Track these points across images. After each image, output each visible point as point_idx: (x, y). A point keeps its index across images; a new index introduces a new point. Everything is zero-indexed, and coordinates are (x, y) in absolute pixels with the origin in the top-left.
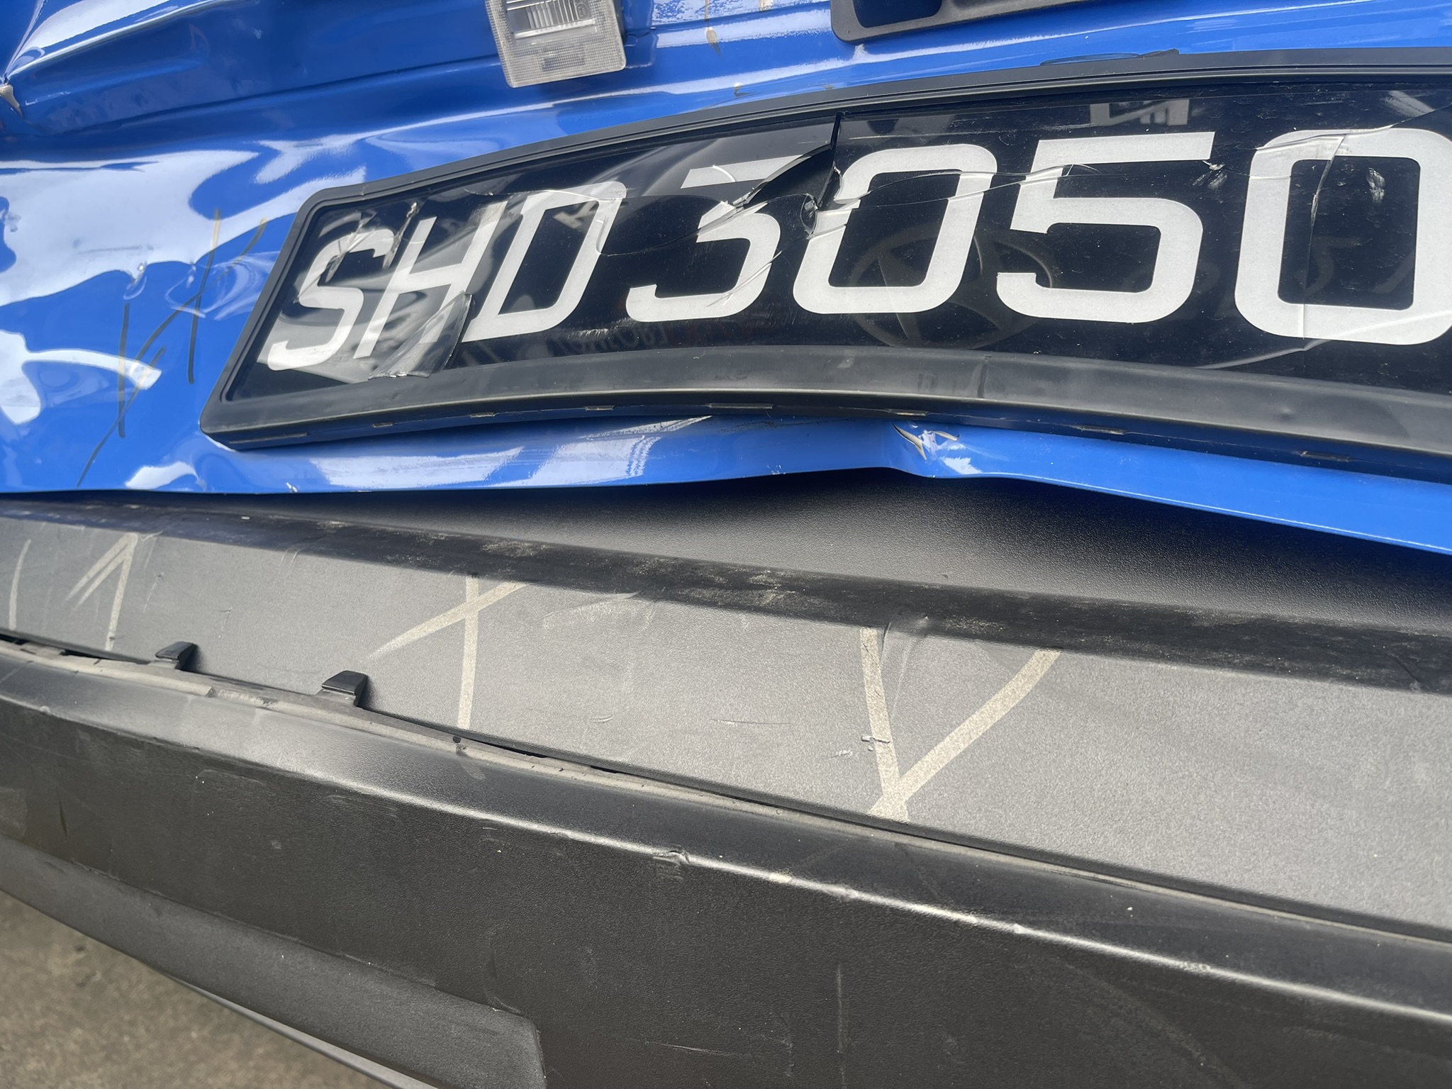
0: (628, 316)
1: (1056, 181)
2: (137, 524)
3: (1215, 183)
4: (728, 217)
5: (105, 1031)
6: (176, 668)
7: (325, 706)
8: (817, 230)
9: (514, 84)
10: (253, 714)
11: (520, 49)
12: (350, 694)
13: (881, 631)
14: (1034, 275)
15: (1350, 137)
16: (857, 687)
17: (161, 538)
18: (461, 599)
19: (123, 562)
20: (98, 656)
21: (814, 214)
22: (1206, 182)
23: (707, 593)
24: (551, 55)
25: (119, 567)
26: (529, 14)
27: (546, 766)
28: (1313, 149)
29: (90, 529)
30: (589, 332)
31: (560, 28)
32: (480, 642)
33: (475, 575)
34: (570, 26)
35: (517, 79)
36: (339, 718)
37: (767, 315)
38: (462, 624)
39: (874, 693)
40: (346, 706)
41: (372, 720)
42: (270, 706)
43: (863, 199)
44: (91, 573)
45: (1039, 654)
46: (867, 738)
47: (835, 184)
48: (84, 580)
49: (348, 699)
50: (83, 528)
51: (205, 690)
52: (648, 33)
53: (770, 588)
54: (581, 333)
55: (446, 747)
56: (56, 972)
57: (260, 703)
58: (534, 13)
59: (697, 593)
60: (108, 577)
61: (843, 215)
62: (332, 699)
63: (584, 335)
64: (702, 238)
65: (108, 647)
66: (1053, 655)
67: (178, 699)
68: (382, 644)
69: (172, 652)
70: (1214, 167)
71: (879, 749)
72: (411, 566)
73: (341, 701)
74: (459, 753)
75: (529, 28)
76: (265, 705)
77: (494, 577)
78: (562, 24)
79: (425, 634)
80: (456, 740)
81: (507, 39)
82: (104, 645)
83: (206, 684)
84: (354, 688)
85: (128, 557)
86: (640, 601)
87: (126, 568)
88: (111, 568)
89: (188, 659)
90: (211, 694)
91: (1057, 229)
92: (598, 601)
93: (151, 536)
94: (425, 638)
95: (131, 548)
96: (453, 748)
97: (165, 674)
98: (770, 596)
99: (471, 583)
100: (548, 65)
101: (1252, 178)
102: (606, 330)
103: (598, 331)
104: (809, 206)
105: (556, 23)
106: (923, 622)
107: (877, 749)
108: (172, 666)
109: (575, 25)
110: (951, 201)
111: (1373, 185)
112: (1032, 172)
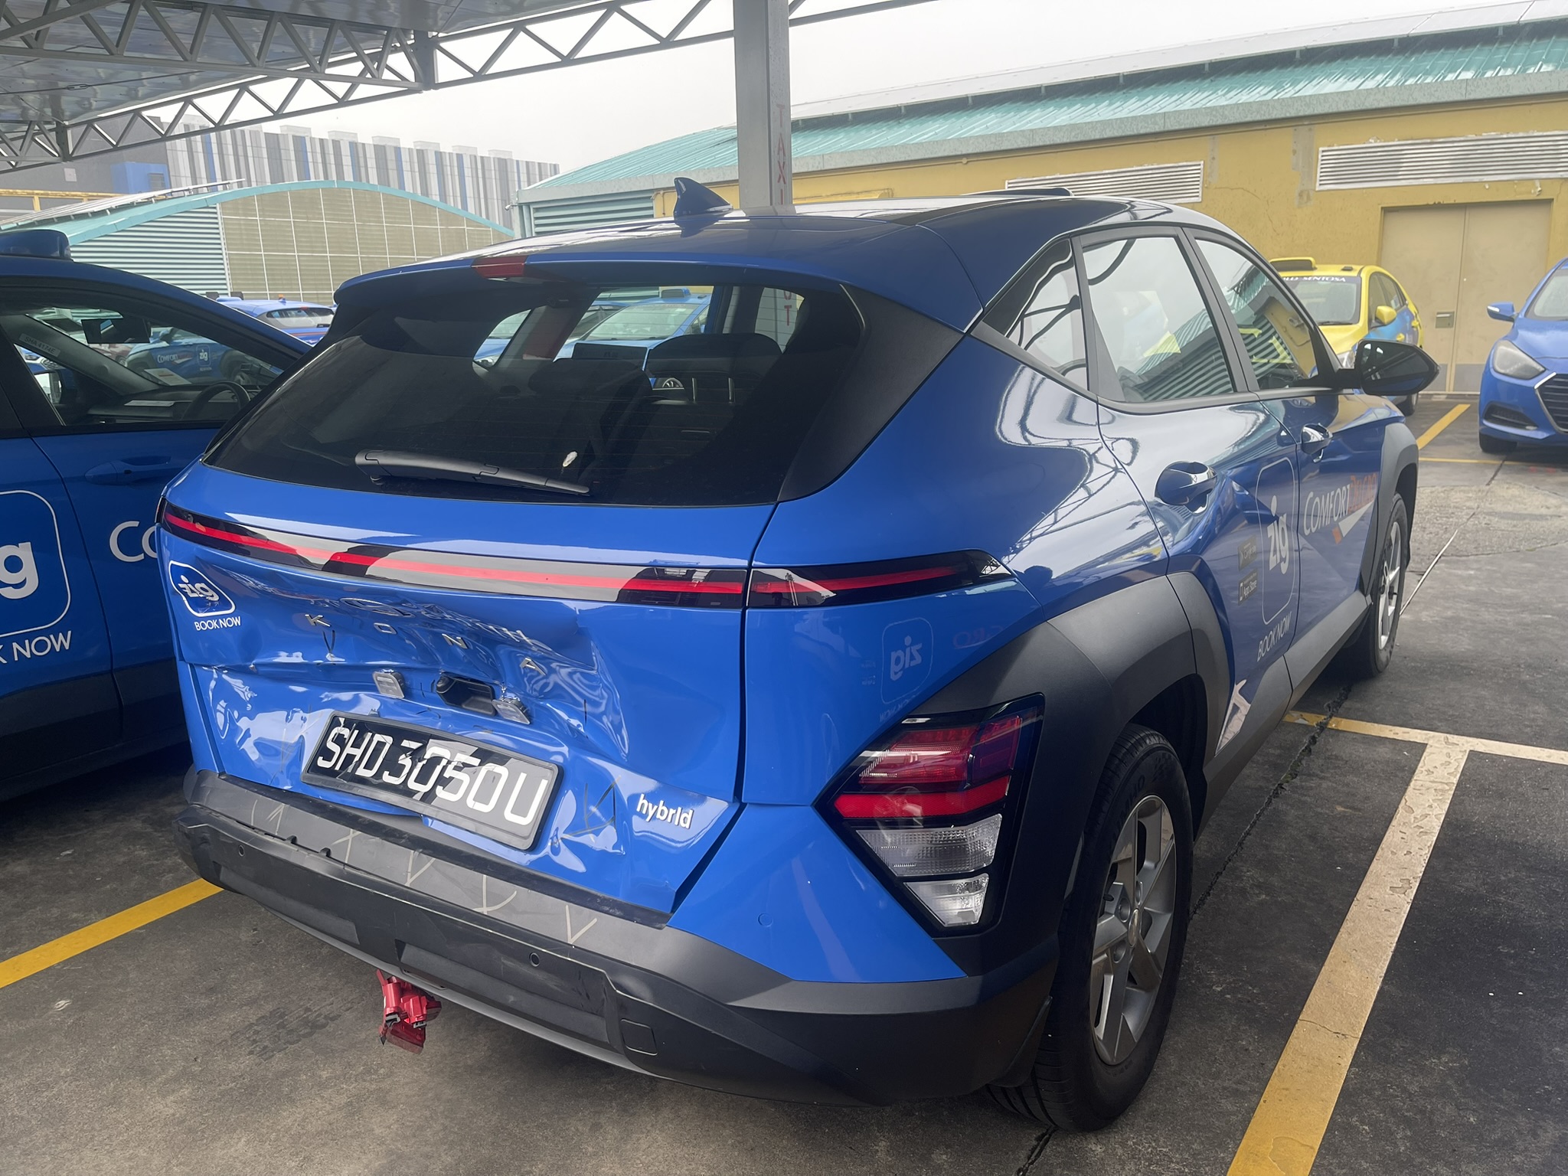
2: (283, 800)
4: (404, 758)
5: (264, 964)
6: (291, 843)
8: (417, 766)
10: (305, 856)
11: (381, 687)
12: (326, 853)
17: (289, 805)
18: (350, 834)
20: (274, 836)
21: (418, 762)
26: (382, 682)
27: (359, 872)
29: (273, 799)
32: (351, 843)
33: (352, 828)
36: (322, 859)
37: (403, 786)
38: (349, 839)
40: (325, 856)
41: (329, 860)
44: (273, 813)
47: (424, 754)
48: (271, 814)
51: (296, 849)
55: (342, 867)
56: (244, 939)
60: (277, 815)
61: (422, 764)
62: (322, 855)
63: (374, 781)
64: (399, 761)
65: (276, 834)
66: (436, 859)
68: (334, 842)
69: (290, 839)
71: (409, 873)
76: (308, 854)
77: (356, 830)
78: (390, 686)
79: (342, 840)
80: (344, 865)
81: (378, 685)
85: (281, 810)
87: (281, 813)
88: (277, 812)
89: (294, 841)
90: (298, 850)
91: (450, 776)
93: (287, 804)
95: (282, 807)
97: (288, 844)
100: (387, 692)
104: (418, 760)
105: (388, 686)
109: (392, 687)
110: (439, 764)
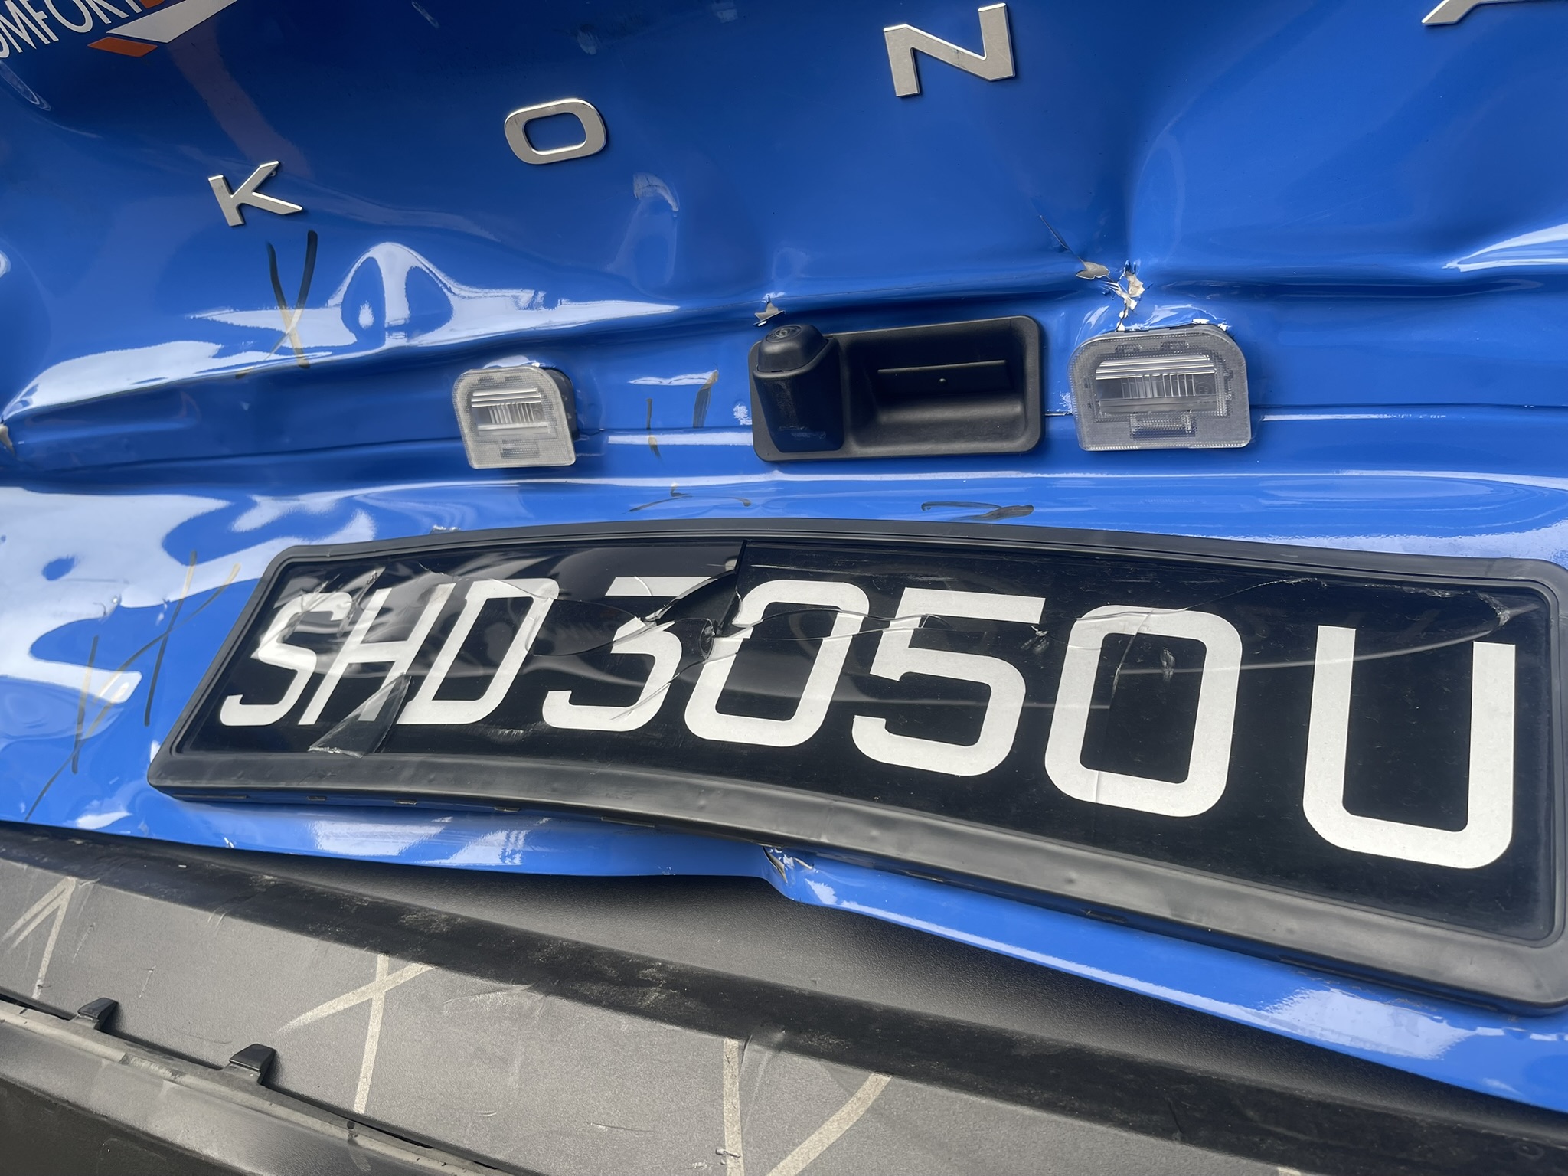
0: (543, 720)
1: (913, 631)
2: (76, 868)
3: (1039, 649)
4: (639, 633)
6: (95, 1028)
7: (229, 1082)
8: (713, 655)
9: (476, 466)
10: (160, 1086)
11: (482, 439)
12: (256, 1070)
13: (742, 1044)
14: (883, 721)
15: (1152, 616)
16: (717, 1100)
17: (98, 885)
18: (369, 977)
19: (58, 908)
20: (25, 1004)
21: (711, 640)
22: (1032, 646)
23: (596, 989)
24: (509, 446)
25: (55, 912)
26: (491, 412)
27: (430, 1158)
28: (1122, 624)
29: (32, 868)
30: (507, 732)
31: (518, 425)
32: (383, 1023)
33: (386, 953)
34: (526, 425)
35: (479, 462)
36: (241, 1096)
37: (659, 735)
38: (369, 1002)
39: (731, 1106)
40: (250, 1084)
41: (271, 1100)
42: (178, 1079)
43: (756, 627)
44: (28, 916)
45: (874, 1077)
46: (721, 1151)
47: (735, 609)
48: (20, 923)
49: (253, 1075)
50: (25, 866)
51: (119, 1055)
52: (597, 433)
53: (656, 985)
54: (500, 732)
55: (339, 1133)
57: (169, 1075)
58: (495, 411)
59: (585, 989)
60: (44, 921)
61: (735, 643)
62: (237, 1075)
63: (502, 733)
64: (615, 650)
65: (36, 995)
66: (886, 1079)
67: (94, 1061)
68: (293, 1018)
69: (94, 1010)
70: (1040, 633)
71: (730, 1163)
72: (329, 939)
73: (246, 1078)
74: (351, 1141)
75: (490, 422)
76: (172, 1078)
77: (403, 957)
78: (520, 423)
79: (333, 1011)
80: (350, 1127)
81: (471, 430)
82: (32, 992)
83: (119, 1049)
84: (259, 1064)
85: (63, 903)
86: (533, 994)
87: (61, 915)
88: (46, 913)
89: (108, 1019)
90: (124, 1061)
91: (908, 677)
92: (495, 990)
93: (89, 882)
94: (334, 1015)
95: (68, 894)
96: (345, 1135)
97: (83, 1033)
98: (653, 996)
99: (382, 961)
100: (506, 454)
101: (1069, 646)
102: (522, 732)
103: (515, 732)
104: (709, 630)
105: (514, 422)
106: (779, 1036)
107: (728, 1163)
108: (91, 1025)
109: (531, 425)
110: (825, 640)
111: (1165, 664)
112: (896, 617)
